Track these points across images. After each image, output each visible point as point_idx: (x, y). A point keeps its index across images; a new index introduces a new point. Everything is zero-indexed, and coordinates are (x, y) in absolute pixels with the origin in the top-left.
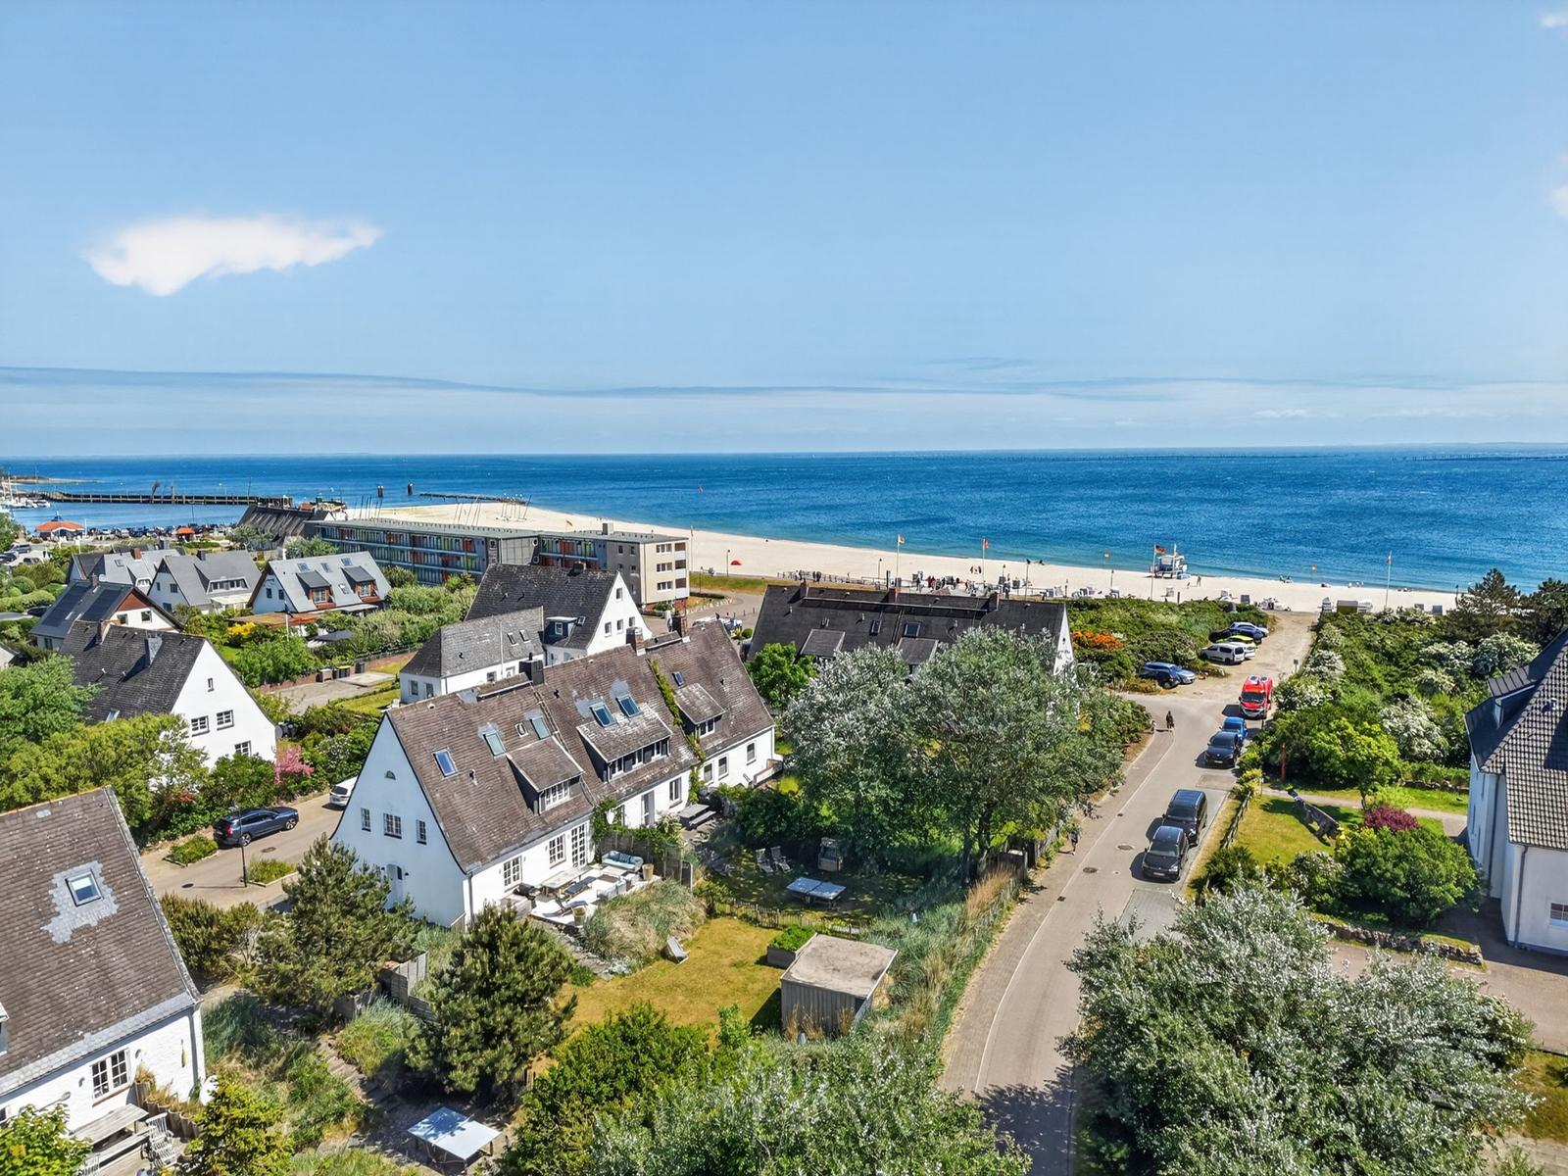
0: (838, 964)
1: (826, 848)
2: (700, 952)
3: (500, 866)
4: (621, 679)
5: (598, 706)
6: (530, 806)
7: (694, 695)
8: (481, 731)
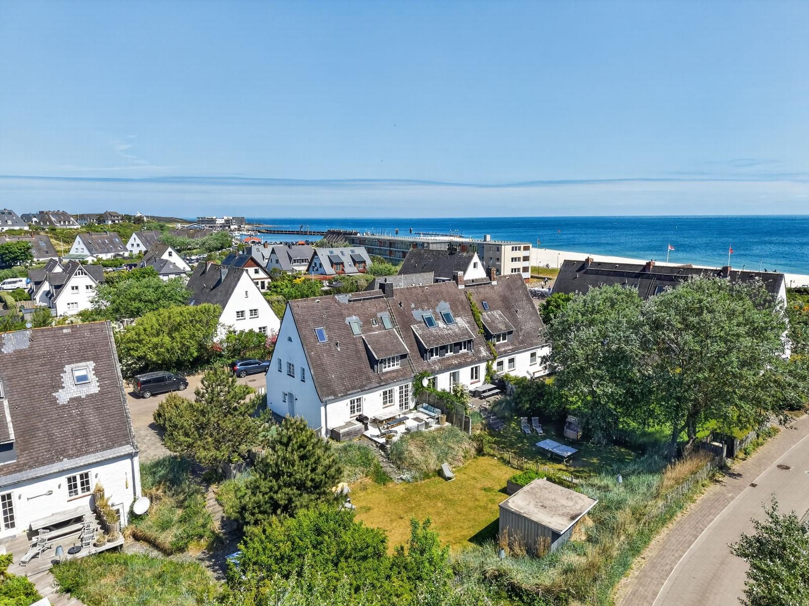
0: (547, 503)
1: (570, 423)
2: (465, 477)
3: (348, 401)
4: (445, 301)
5: (428, 314)
6: (372, 368)
7: (496, 317)
8: (348, 319)
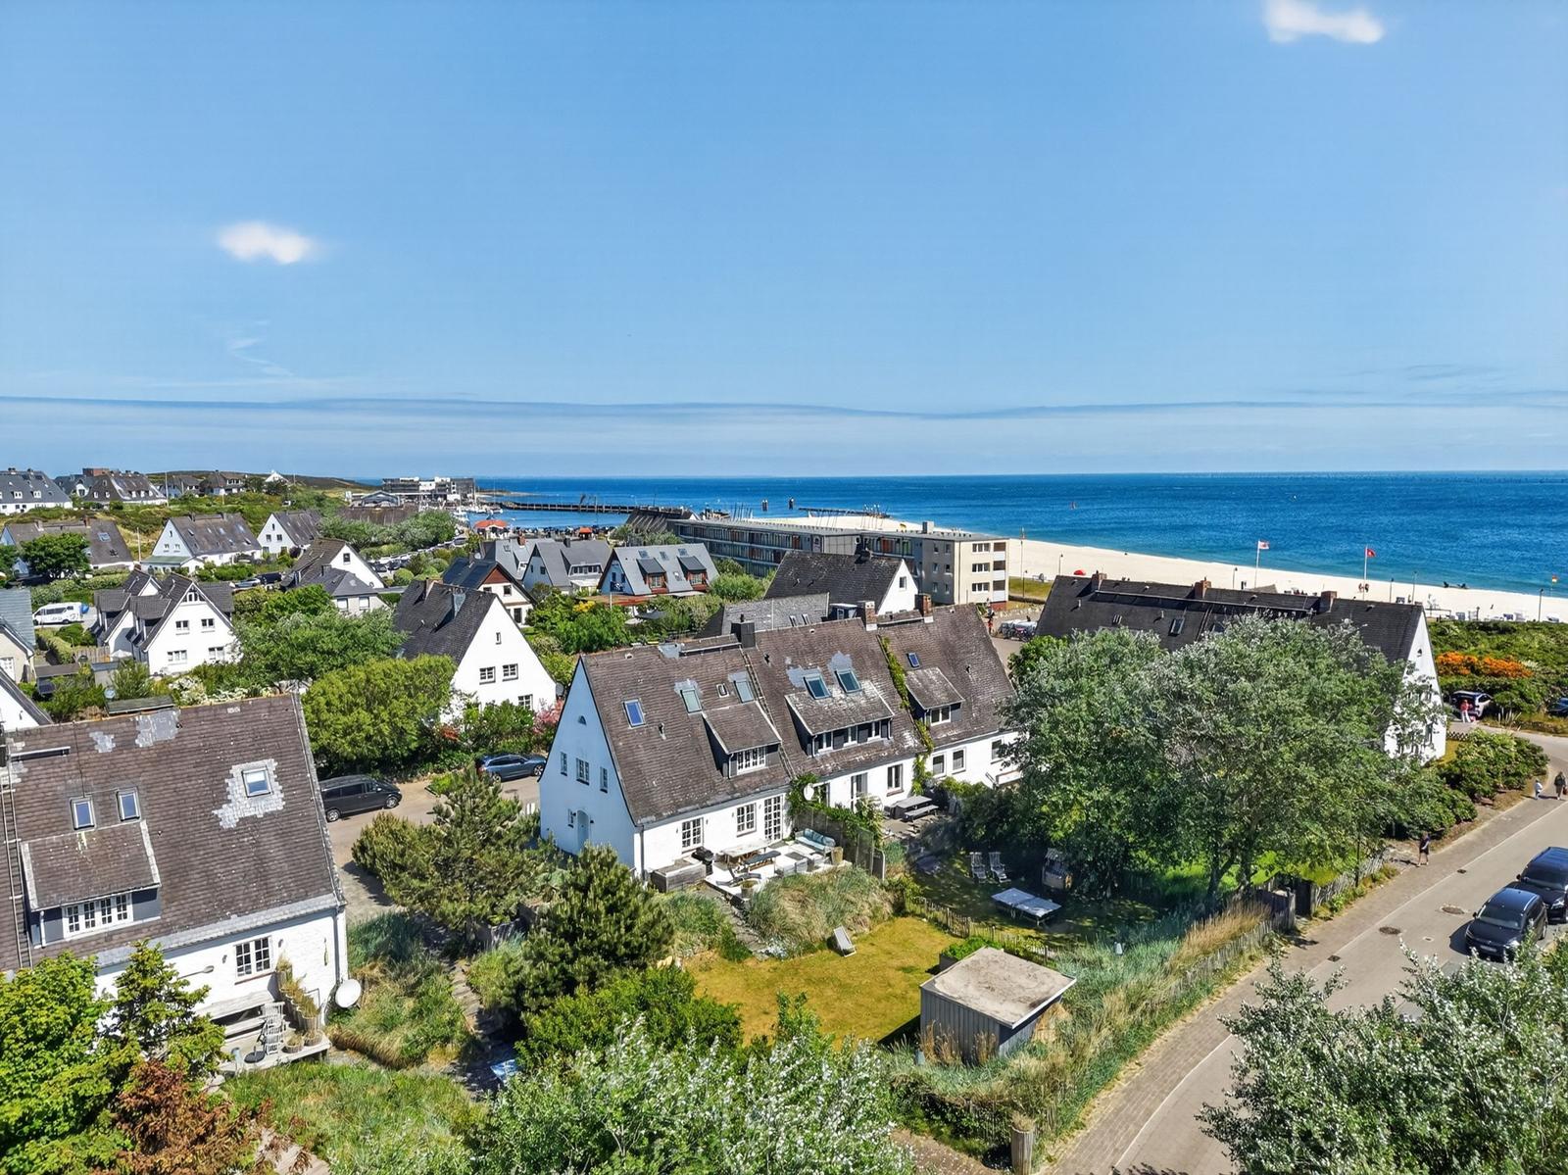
0: (995, 983)
1: (1052, 862)
2: (873, 950)
3: (679, 825)
4: (844, 652)
5: (814, 675)
6: (720, 768)
7: (931, 680)
8: (678, 687)
